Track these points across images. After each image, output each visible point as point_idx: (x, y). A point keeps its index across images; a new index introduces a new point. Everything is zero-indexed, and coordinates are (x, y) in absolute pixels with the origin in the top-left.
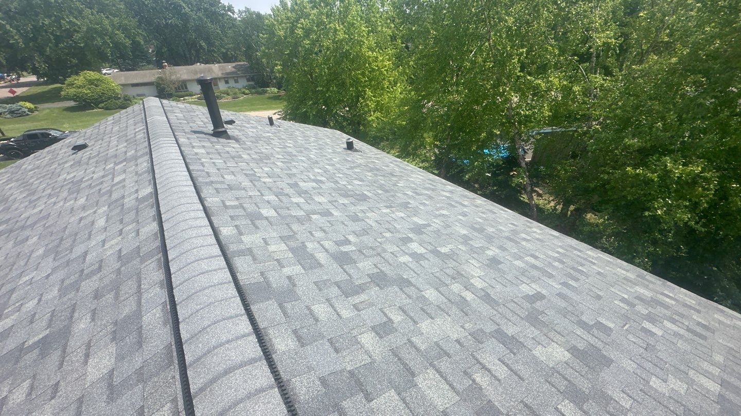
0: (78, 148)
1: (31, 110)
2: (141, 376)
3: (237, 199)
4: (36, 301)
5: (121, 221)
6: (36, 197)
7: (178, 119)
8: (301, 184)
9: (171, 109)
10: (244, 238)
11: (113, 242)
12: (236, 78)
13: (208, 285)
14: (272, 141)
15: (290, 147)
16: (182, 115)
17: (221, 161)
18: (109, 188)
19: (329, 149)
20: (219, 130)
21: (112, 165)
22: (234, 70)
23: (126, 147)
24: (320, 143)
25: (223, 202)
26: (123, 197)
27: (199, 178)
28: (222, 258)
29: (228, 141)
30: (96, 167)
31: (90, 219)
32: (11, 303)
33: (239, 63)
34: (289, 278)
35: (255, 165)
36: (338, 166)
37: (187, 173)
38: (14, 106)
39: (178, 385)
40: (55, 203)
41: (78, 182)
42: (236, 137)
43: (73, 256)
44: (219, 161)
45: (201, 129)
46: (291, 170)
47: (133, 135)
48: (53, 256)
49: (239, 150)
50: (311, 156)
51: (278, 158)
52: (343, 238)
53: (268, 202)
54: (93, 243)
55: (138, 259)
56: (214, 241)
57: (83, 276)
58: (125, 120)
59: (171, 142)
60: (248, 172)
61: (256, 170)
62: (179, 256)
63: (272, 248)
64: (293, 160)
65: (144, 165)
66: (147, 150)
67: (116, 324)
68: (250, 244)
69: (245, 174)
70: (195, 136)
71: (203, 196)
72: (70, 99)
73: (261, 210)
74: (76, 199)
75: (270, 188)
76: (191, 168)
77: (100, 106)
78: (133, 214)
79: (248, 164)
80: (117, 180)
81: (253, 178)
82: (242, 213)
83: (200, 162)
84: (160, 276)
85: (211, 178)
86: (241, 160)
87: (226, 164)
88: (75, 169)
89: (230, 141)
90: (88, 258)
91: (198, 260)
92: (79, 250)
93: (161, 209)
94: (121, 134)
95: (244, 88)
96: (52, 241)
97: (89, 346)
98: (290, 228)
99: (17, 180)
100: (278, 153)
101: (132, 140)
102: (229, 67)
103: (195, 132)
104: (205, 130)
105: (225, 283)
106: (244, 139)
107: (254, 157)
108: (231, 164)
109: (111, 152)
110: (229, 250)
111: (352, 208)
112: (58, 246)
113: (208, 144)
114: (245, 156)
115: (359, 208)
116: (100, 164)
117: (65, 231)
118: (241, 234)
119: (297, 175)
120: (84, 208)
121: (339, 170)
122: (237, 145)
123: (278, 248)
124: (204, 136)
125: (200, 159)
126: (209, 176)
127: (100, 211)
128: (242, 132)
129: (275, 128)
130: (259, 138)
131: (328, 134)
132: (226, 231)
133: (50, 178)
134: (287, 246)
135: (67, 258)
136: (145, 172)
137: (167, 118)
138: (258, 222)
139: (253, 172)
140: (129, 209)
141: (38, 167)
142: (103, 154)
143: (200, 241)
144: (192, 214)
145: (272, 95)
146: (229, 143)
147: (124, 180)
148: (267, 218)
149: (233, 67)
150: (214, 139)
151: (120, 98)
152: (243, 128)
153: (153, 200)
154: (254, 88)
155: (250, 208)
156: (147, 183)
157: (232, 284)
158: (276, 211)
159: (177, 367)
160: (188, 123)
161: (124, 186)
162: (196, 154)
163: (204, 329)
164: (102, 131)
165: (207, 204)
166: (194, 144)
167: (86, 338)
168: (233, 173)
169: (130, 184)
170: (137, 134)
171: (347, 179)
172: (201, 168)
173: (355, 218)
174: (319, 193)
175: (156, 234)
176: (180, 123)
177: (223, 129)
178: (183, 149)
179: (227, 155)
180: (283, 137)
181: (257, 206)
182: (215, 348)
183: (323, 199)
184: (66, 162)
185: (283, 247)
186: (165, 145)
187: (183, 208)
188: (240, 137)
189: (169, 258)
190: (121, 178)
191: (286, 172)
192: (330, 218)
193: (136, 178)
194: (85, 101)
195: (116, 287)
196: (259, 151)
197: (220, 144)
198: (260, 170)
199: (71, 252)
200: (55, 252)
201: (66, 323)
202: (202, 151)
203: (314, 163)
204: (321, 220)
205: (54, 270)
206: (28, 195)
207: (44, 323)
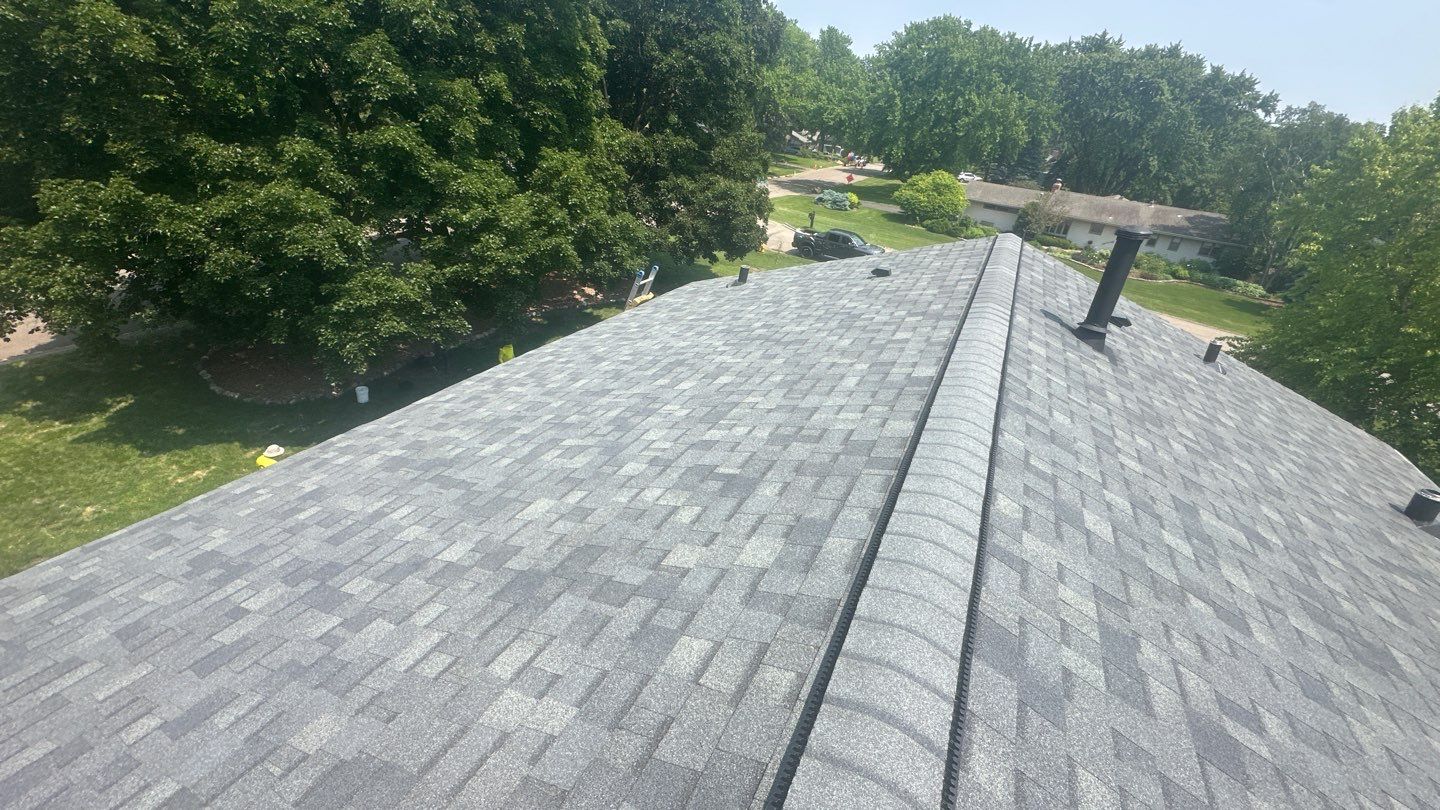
0: (880, 273)
1: (852, 206)
2: (786, 607)
3: (1054, 464)
4: (747, 430)
5: (874, 395)
6: (806, 313)
7: (1031, 283)
8: (1206, 517)
9: (1030, 262)
10: (1026, 536)
11: (851, 416)
12: (1176, 241)
13: (933, 566)
14: (1188, 395)
15: (1224, 425)
16: (1041, 278)
17: (1062, 383)
18: (883, 342)
19: (1337, 481)
20: (1093, 329)
21: (903, 313)
22: (1186, 223)
23: (935, 295)
24: (1321, 456)
25: (1027, 454)
26: (893, 363)
27: (1011, 393)
28: (976, 543)
29: (1096, 354)
30: (884, 306)
31: (842, 370)
32: (729, 416)
33: (1207, 214)
34: (1067, 673)
35: (1123, 422)
36: (1341, 535)
37: (998, 376)
38: (841, 195)
39: (818, 662)
40: (819, 330)
41: (854, 316)
42: (1115, 352)
43: (803, 405)
44: (1059, 382)
45: (1060, 312)
46: (1198, 474)
47: (952, 283)
48: (785, 390)
49: (1108, 380)
50: (1272, 472)
51: (1181, 434)
52: (1247, 706)
53: (1109, 506)
54: (830, 403)
55: (865, 458)
56: (978, 507)
57: (798, 435)
58: (954, 257)
59: (1003, 315)
60: (1101, 429)
61: (1119, 433)
62: (920, 493)
63: (1066, 593)
64: (1216, 457)
65: (945, 333)
66: (961, 313)
67: (798, 519)
68: (1032, 556)
69: (1093, 429)
70: (1044, 320)
71: (1002, 424)
72: (898, 204)
73: (1085, 511)
74: (841, 337)
75: (1127, 482)
76: (1010, 370)
77: (925, 223)
78: (893, 393)
79: (1110, 414)
80: (899, 335)
81: (1105, 445)
82: (1049, 493)
83: (1029, 367)
84: (878, 500)
85: (1030, 404)
86: (1102, 399)
87: (1069, 392)
88: (862, 298)
89: (1100, 355)
90: (816, 417)
91: (940, 519)
92: (812, 401)
93: (933, 409)
94: (939, 274)
95: (1183, 263)
96: (794, 373)
97: (760, 521)
98: (1126, 586)
99: (801, 285)
100: (1188, 424)
101: (948, 289)
102: (1178, 216)
103: (1047, 314)
104: (1066, 318)
105: (958, 585)
106: (1129, 363)
107: (1129, 405)
108: (1078, 397)
109: (913, 294)
110: (991, 539)
111: (1324, 661)
112: (795, 383)
113: (1058, 345)
114: (1113, 397)
115: (1347, 676)
116: (892, 305)
117: (810, 369)
118: (1026, 526)
119: (1208, 493)
120: (843, 353)
121: (1336, 548)
122: (1107, 369)
123: (1077, 602)
124: (1058, 326)
125: (1029, 363)
126: (1029, 399)
127: (858, 367)
128: (1133, 350)
129: (1213, 370)
130: (1163, 374)
131: (1360, 446)
132: (1003, 504)
133: (830, 298)
134: (1100, 615)
135: (795, 402)
136: (939, 344)
137: (1017, 274)
138: (1066, 528)
139: (1111, 434)
140: (892, 383)
141: (826, 279)
142: (902, 293)
143: (958, 493)
144: (971, 444)
145: (1239, 298)
146: (1095, 358)
147: (907, 341)
148: (1088, 533)
149: (1188, 219)
150: (1073, 340)
151: (956, 219)
152: (1138, 343)
153: (927, 389)
154: (1205, 269)
155: (1068, 493)
156: (934, 361)
157: (966, 597)
158: (1115, 531)
159: (829, 638)
160: (1044, 295)
161: (902, 350)
162: (1030, 351)
163: (891, 624)
164: (917, 261)
165: (1001, 443)
166: (1035, 334)
167: (763, 509)
168: (1072, 415)
169: (911, 351)
170: (960, 283)
171: (1350, 582)
172: (1024, 378)
173: (1316, 690)
174: (1242, 564)
175: (905, 439)
176: (1032, 291)
177: (1101, 330)
178: (1014, 333)
179: (1079, 378)
180: (1219, 397)
181: (1083, 499)
182: (889, 665)
183: (1246, 583)
184: (856, 285)
185: (1090, 608)
186: (991, 316)
187: (964, 427)
188: (1122, 356)
189: (904, 485)
190: (905, 337)
191: (1183, 471)
192: (1236, 636)
193: (923, 346)
194: (912, 210)
195: (823, 475)
196: (1147, 400)
197: (1080, 354)
198: (1128, 438)
199: (803, 398)
200: (789, 386)
201: (757, 475)
202: (1042, 351)
203: (1269, 491)
204: (1209, 623)
205: (779, 408)
206: (801, 307)
207: (740, 460)
